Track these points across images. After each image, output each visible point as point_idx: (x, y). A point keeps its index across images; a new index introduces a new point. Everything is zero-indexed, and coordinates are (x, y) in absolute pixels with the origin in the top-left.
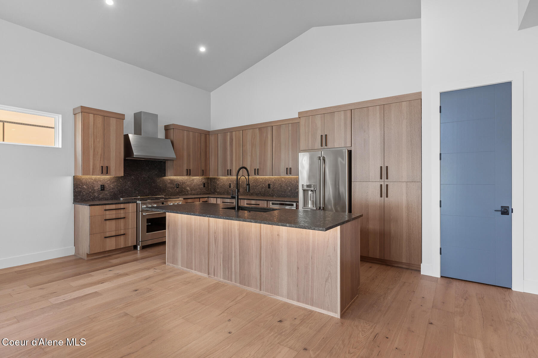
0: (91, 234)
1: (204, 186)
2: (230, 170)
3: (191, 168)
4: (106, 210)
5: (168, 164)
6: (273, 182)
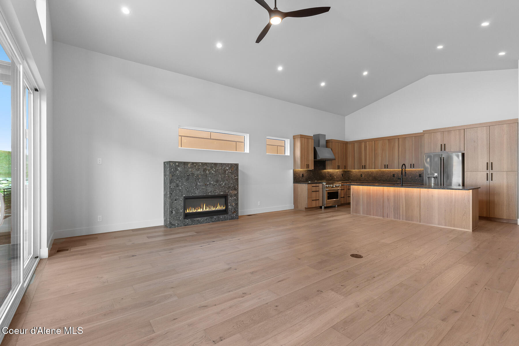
0: (308, 198)
1: (342, 176)
2: (365, 166)
3: (340, 165)
4: (312, 186)
5: (327, 163)
6: (397, 173)
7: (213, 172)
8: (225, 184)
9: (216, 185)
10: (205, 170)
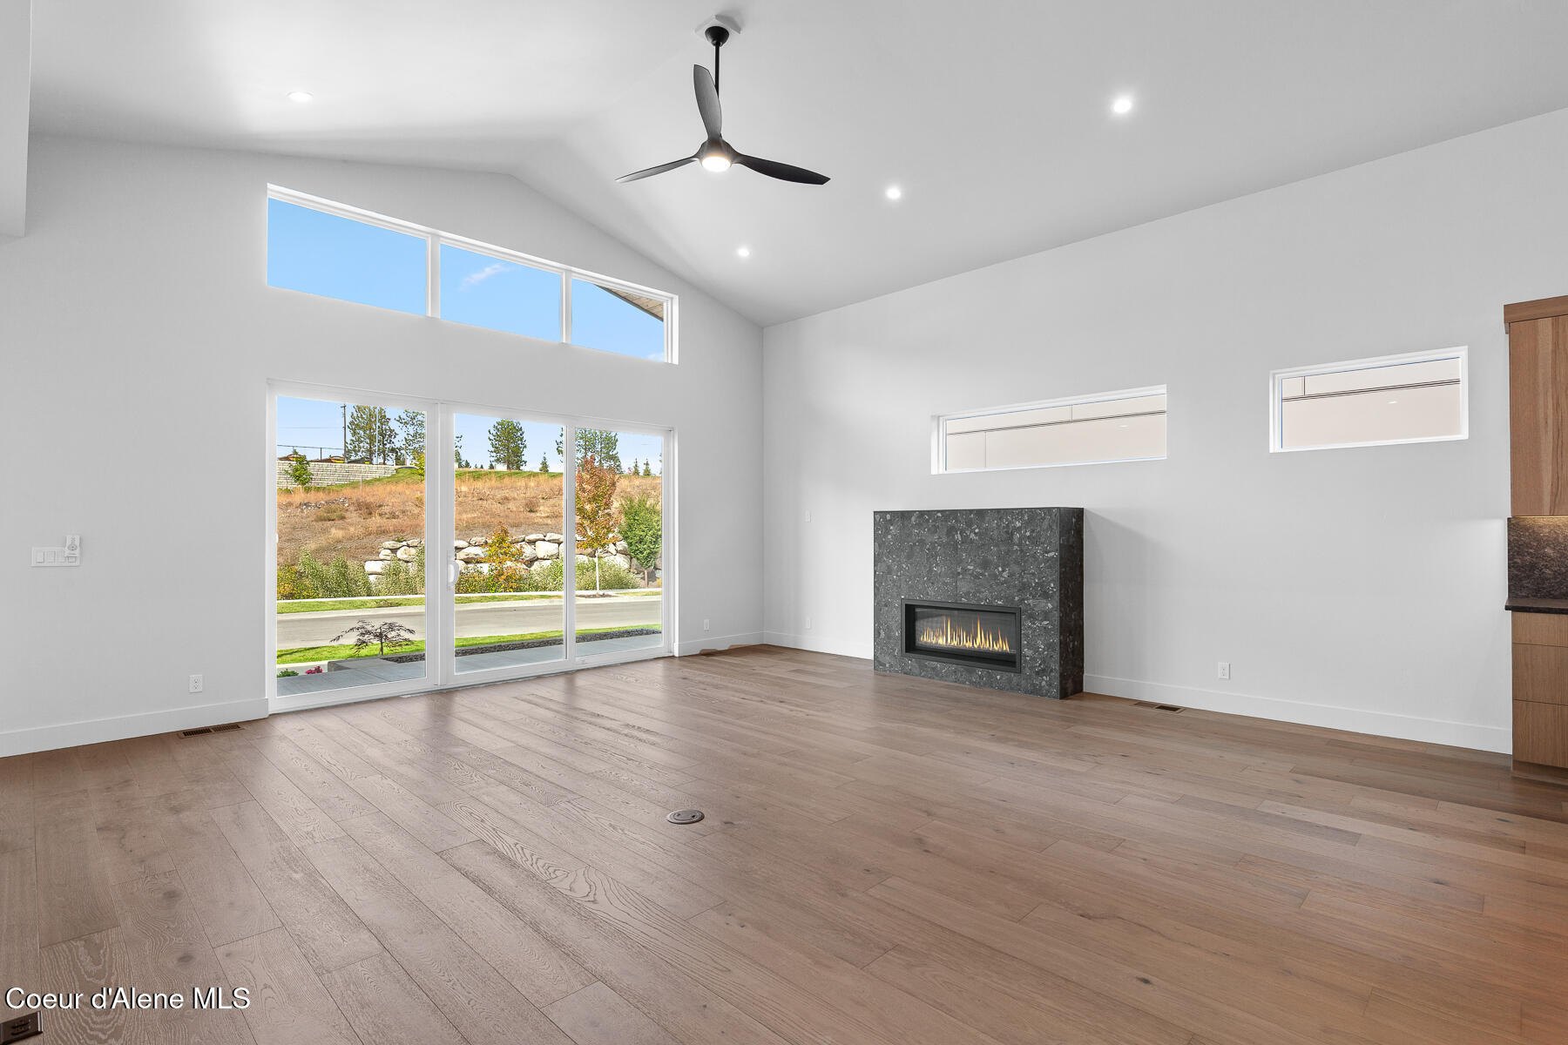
0: (1516, 699)
7: (972, 536)
8: (1011, 575)
9: (981, 574)
10: (951, 531)
